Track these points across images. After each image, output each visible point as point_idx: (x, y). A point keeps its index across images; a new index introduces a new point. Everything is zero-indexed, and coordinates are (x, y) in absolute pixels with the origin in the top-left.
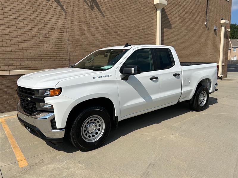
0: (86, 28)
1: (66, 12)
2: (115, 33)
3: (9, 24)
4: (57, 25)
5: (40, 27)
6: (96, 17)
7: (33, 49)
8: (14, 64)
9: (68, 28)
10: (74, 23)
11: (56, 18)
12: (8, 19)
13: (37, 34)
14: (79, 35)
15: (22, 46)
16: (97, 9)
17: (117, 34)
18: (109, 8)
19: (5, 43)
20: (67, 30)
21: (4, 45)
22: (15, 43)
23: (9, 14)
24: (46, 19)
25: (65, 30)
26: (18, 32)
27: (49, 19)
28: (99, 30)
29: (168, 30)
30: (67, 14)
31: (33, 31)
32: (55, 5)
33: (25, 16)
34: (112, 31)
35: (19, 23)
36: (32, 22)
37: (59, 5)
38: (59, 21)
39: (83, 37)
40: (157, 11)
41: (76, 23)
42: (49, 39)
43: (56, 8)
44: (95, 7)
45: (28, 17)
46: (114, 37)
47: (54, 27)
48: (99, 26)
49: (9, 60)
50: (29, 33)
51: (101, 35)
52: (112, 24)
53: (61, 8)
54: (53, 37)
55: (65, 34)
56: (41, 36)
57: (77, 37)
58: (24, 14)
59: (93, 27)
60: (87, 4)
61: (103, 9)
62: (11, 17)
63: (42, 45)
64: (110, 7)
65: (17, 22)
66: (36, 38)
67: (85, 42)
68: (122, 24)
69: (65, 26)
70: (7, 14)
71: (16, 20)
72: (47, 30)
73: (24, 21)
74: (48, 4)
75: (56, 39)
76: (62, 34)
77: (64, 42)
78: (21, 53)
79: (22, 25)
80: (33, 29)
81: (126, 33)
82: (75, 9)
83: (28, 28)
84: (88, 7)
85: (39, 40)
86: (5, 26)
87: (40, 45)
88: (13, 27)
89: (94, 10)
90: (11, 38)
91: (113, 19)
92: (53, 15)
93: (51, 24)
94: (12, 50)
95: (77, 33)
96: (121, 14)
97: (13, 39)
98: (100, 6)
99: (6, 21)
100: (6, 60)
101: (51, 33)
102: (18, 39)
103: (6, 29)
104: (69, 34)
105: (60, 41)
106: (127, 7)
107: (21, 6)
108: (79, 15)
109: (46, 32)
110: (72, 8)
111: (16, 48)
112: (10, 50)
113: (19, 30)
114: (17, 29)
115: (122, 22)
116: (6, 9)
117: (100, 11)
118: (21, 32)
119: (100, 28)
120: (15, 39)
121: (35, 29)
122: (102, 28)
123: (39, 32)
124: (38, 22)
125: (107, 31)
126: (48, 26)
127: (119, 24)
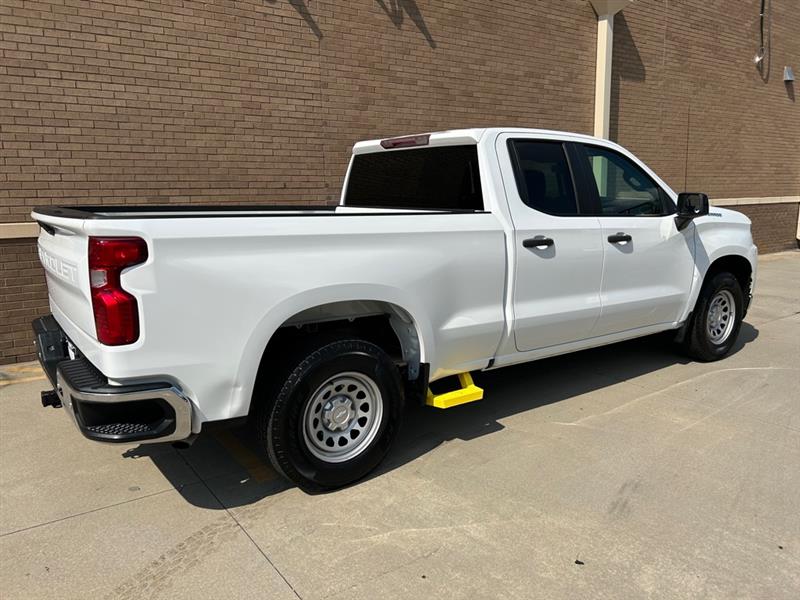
0: (377, 84)
2: (464, 99)
3: (161, 76)
4: (294, 75)
5: (246, 84)
6: (410, 46)
7: (226, 151)
9: (325, 85)
10: (343, 68)
11: (291, 55)
12: (157, 61)
13: (236, 104)
14: (356, 108)
15: (194, 143)
16: (412, 22)
17: (472, 100)
18: (450, 18)
19: (149, 134)
20: (324, 91)
21: (148, 142)
22: (177, 136)
23: (159, 46)
24: (262, 58)
25: (318, 91)
26: (185, 101)
27: (270, 59)
28: (417, 88)
29: (633, 84)
30: (323, 40)
31: (226, 96)
32: (289, 14)
33: (204, 51)
34: (457, 92)
35: (187, 71)
36: (223, 68)
37: (300, 12)
38: (300, 63)
39: (369, 113)
40: (600, 23)
41: (349, 69)
42: (272, 120)
43: (293, 22)
44: (406, 16)
45: (214, 53)
46: (463, 110)
47: (287, 81)
48: (417, 77)
49: (159, 185)
50: (213, 102)
51: (422, 106)
52: (458, 70)
53: (306, 23)
54: (283, 114)
55: (316, 104)
56: (248, 111)
57: (353, 112)
58: (202, 43)
59: (400, 81)
60: (384, 7)
61: (430, 21)
62: (166, 54)
63: (249, 138)
64: (452, 13)
65: (181, 71)
66: (234, 117)
67: (374, 127)
68: (488, 69)
69: (317, 78)
70: (154, 45)
71: (179, 63)
72: (266, 93)
73: (200, 65)
74: (270, 11)
75: (290, 121)
76: (309, 103)
77: (315, 128)
78: (191, 165)
79: (194, 79)
81: (500, 97)
82: (346, 23)
83: (212, 88)
84: (386, 18)
85: (242, 125)
86: (147, 83)
87: (244, 138)
88: (171, 85)
89: (403, 27)
90: (164, 120)
91: (461, 54)
92: (282, 47)
93: (276, 74)
94: (169, 157)
95: (353, 100)
96: (485, 35)
97: (169, 121)
98: (422, 13)
99: (150, 68)
100: (153, 185)
101: (277, 100)
102: (183, 122)
103: (152, 90)
104: (328, 104)
105: (301, 128)
107: (192, 20)
108: (359, 44)
109: (261, 99)
110: (338, 22)
111: (180, 150)
112: (161, 157)
113: (188, 93)
114: (182, 93)
115: (488, 63)
116: (151, 29)
117: (423, 28)
118: (193, 101)
119: (419, 83)
120: (177, 121)
121: (232, 90)
122: (425, 83)
123: (244, 98)
124: (239, 70)
125: (442, 91)
126: (268, 79)
127: (477, 67)
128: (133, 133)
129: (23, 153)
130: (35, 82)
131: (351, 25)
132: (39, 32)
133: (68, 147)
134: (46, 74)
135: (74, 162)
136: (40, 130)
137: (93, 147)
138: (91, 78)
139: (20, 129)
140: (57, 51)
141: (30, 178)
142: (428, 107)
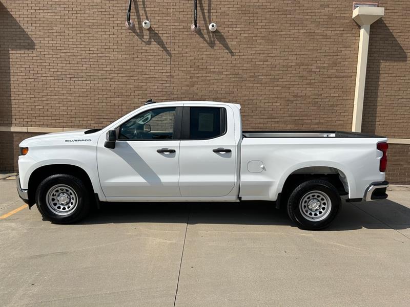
0: (199, 75)
1: (171, 56)
2: (252, 79)
3: (103, 77)
4: (158, 74)
5: (136, 78)
6: (220, 56)
7: (126, 105)
8: (104, 122)
9: (173, 77)
10: (182, 69)
11: (157, 65)
12: (102, 72)
13: (131, 86)
14: (187, 86)
15: (114, 102)
16: (221, 45)
17: (257, 80)
18: (245, 40)
19: (97, 98)
20: (172, 79)
21: (96, 101)
22: (107, 99)
23: (104, 66)
24: (144, 68)
25: (169, 80)
26: (112, 86)
27: (148, 68)
28: (222, 76)
29: (396, 64)
30: (172, 58)
31: (128, 83)
32: (157, 49)
33: (120, 67)
34: (247, 76)
35: (113, 75)
36: (127, 72)
37: (162, 48)
38: (161, 68)
39: (195, 88)
40: (361, 30)
41: (185, 69)
42: (146, 92)
43: (159, 51)
44: (217, 42)
45: (124, 67)
46: (251, 85)
47: (154, 76)
48: (223, 70)
49: (99, 117)
50: (122, 86)
51: (225, 84)
52: (248, 65)
53: (164, 52)
54: (151, 90)
55: (168, 85)
56: (136, 89)
57: (185, 88)
58: (120, 64)
59: (211, 72)
60: (205, 40)
61: (231, 44)
62: (105, 69)
63: (136, 100)
64: (246, 38)
65: (111, 75)
66: (130, 91)
67: (197, 94)
68: (269, 63)
69: (169, 74)
70: (102, 66)
71: (110, 72)
72: (145, 81)
73: (118, 72)
74: (149, 48)
75: (155, 92)
76: (164, 85)
77: (166, 95)
78: (112, 110)
79: (116, 78)
80: (128, 81)
81: (278, 77)
82: (185, 50)
83: (122, 80)
84: (206, 44)
85: (134, 94)
86: (98, 80)
87: (134, 100)
88: (107, 80)
89: (215, 48)
90: (103, 93)
91: (251, 57)
92: (153, 62)
93: (150, 73)
94: (104, 107)
95: (186, 83)
96: (267, 47)
97: (105, 93)
98: (227, 40)
99: (100, 74)
100: (97, 117)
101: (149, 84)
102: (110, 94)
103: (100, 82)
104: (174, 85)
105: (159, 95)
106: (282, 33)
107: (116, 56)
108: (191, 58)
109: (142, 84)
110: (180, 49)
111: (108, 104)
112: (101, 107)
113: (113, 83)
114: (111, 83)
115: (269, 60)
116: (101, 61)
117: (227, 47)
118: (114, 86)
119: (224, 73)
120: (108, 94)
121: (130, 81)
122: (228, 73)
123: (135, 83)
124: (134, 73)
125: (238, 76)
126: (146, 76)
127: (262, 63)
128: (92, 98)
129: (57, 105)
130: (62, 81)
131: (187, 50)
132: (65, 65)
133: (70, 103)
134: (66, 79)
135: (72, 108)
136: (62, 97)
137: (78, 103)
138: (80, 79)
139: (56, 97)
140: (69, 71)
141: (58, 113)
142: (229, 84)
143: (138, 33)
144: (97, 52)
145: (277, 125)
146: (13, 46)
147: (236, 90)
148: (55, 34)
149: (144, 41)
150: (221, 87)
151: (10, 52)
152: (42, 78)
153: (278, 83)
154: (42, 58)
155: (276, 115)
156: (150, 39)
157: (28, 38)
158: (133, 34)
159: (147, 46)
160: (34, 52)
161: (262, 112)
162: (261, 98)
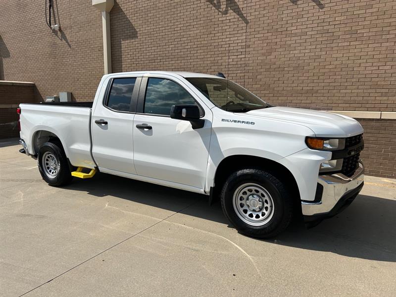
0: (278, 40)
1: (247, 23)
3: (185, 56)
4: (233, 45)
5: (213, 53)
9: (249, 46)
10: (259, 36)
11: (233, 36)
12: (184, 50)
13: (208, 62)
14: (263, 54)
20: (247, 50)
24: (220, 40)
27: (224, 40)
28: (307, 37)
30: (249, 25)
31: (205, 59)
32: (233, 17)
33: (199, 43)
34: (340, 33)
35: (193, 52)
36: (205, 48)
37: (238, 15)
39: (272, 57)
41: (262, 35)
42: (222, 67)
43: (235, 20)
45: (202, 42)
46: (346, 44)
48: (307, 30)
50: (200, 63)
51: (310, 47)
52: (343, 18)
53: (240, 19)
55: (243, 56)
56: (213, 65)
58: (199, 40)
62: (187, 47)
65: (191, 52)
67: (275, 64)
69: (244, 44)
70: (184, 45)
71: (190, 50)
72: (221, 55)
73: (197, 49)
74: (225, 18)
77: (241, 69)
79: (195, 55)
80: (205, 56)
82: (262, 12)
83: (201, 57)
88: (187, 58)
92: (229, 33)
95: (263, 51)
99: (182, 53)
101: (224, 58)
104: (249, 56)
105: (234, 69)
107: (196, 32)
108: (268, 21)
109: (218, 58)
110: (257, 13)
114: (191, 61)
116: (183, 39)
118: (194, 63)
119: (308, 33)
121: (208, 56)
122: (313, 33)
123: (212, 59)
124: (211, 47)
125: (327, 35)
126: (222, 49)
127: (363, 11)
132: (156, 48)
140: (160, 53)
142: (314, 47)
143: (215, 4)
144: (180, 31)
145: (385, 98)
146: (123, 37)
147: (324, 53)
148: (150, 20)
149: (220, 12)
150: (304, 51)
151: (122, 42)
152: (141, 62)
153: (388, 36)
154: (142, 44)
155: (383, 83)
156: (227, 7)
157: (133, 28)
158: (211, 6)
159: (224, 16)
160: (136, 40)
161: (362, 80)
162: (360, 61)
